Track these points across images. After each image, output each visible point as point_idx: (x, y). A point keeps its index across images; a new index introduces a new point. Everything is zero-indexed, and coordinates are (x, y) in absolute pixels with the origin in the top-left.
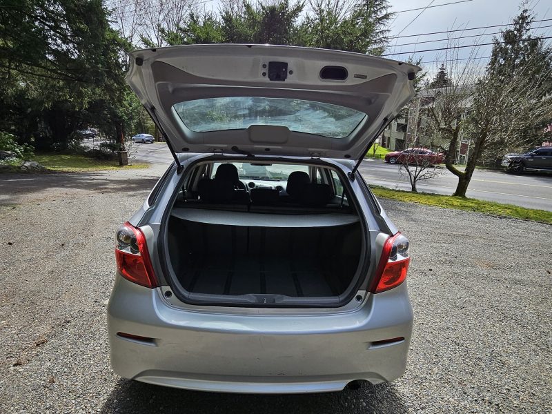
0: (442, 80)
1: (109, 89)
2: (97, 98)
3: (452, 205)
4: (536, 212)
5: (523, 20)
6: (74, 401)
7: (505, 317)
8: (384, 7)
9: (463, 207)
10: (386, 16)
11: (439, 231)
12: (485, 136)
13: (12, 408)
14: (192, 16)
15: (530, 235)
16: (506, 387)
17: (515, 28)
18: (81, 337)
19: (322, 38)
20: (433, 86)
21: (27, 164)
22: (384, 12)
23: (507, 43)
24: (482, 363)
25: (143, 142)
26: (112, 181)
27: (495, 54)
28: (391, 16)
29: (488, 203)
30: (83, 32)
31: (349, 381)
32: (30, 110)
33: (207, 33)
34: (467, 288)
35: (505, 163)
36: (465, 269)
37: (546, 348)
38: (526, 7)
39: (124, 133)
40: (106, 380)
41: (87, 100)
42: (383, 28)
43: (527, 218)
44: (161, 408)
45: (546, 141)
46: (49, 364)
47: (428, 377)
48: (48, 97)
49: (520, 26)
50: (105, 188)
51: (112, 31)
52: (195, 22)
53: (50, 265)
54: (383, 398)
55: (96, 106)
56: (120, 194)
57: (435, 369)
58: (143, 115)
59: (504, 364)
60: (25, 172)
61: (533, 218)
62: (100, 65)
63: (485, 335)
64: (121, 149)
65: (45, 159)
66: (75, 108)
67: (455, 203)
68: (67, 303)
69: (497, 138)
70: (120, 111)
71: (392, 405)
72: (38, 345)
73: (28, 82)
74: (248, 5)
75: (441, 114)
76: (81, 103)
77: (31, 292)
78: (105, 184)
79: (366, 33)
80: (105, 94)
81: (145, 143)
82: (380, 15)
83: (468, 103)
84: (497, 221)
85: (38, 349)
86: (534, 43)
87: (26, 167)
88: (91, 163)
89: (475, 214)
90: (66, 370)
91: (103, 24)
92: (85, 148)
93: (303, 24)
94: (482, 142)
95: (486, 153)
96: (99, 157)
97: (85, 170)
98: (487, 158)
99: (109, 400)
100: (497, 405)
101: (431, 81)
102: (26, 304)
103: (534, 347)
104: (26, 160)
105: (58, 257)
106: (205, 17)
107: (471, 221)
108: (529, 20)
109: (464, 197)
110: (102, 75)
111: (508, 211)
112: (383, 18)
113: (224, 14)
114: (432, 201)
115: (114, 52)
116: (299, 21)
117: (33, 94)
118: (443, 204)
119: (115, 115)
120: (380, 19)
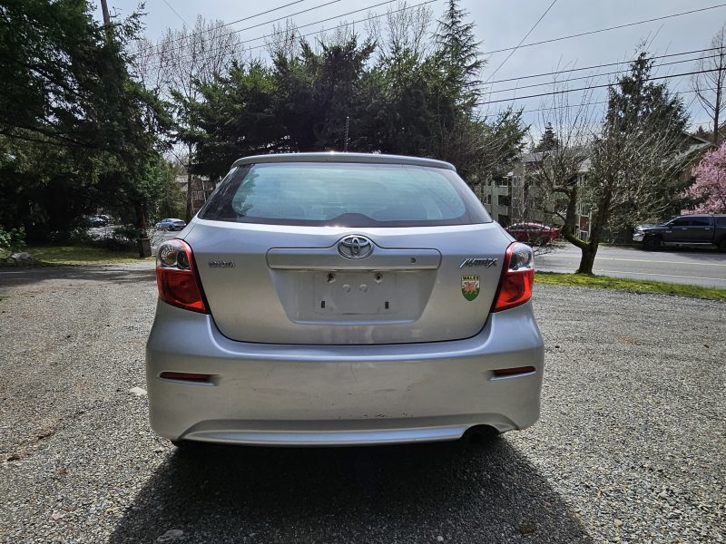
0: (549, 141)
1: (126, 157)
2: (112, 169)
3: (577, 283)
4: (683, 286)
5: (641, 64)
6: (95, 492)
7: (657, 389)
8: (473, 54)
9: (591, 285)
10: (476, 65)
11: (563, 309)
12: (609, 196)
13: (9, 503)
14: (235, 64)
15: (679, 309)
16: (669, 454)
17: (633, 75)
18: (100, 427)
19: (399, 81)
20: (540, 148)
21: (16, 256)
22: (473, 60)
23: (625, 91)
24: (635, 433)
25: (172, 229)
26: (132, 272)
27: (612, 104)
28: (482, 65)
29: (622, 280)
30: (95, 84)
31: (470, 425)
32: (20, 189)
33: (255, 82)
34: (606, 364)
35: (638, 237)
36: (602, 346)
37: (715, 417)
38: (644, 49)
39: (146, 215)
40: (138, 468)
41: (97, 172)
42: (473, 78)
43: (672, 293)
44: (217, 494)
45: (684, 208)
46: (58, 456)
47: (568, 448)
48: (44, 171)
49: (639, 73)
50: (123, 279)
51: (133, 83)
52: (240, 70)
53: (53, 357)
54: (513, 470)
55: (110, 181)
56: (142, 284)
57: (577, 440)
58: (171, 195)
59: (663, 433)
60: (12, 266)
61: (679, 293)
62: (116, 123)
63: (635, 406)
64: (142, 236)
65: (40, 252)
66: (81, 182)
67: (580, 281)
68: (79, 395)
69: (624, 199)
70: (141, 186)
71: (524, 476)
72: (41, 438)
73: (20, 152)
74: (306, 45)
75: (552, 172)
76: (90, 178)
77: (27, 385)
78: (122, 274)
79: (453, 78)
80: (121, 164)
81: (173, 230)
82: (468, 64)
83: (585, 167)
84: (637, 297)
85: (41, 442)
86: (657, 92)
87: (14, 259)
88: (100, 255)
89: (606, 290)
90: (81, 460)
91: (121, 73)
92: (93, 236)
93: (375, 68)
94: (605, 205)
95: (612, 220)
96: (111, 248)
97: (95, 262)
98: (615, 226)
99: (144, 489)
100: (660, 471)
101: (537, 144)
102: (22, 398)
103: (698, 416)
104: (14, 252)
105: (63, 349)
106: (252, 65)
107: (603, 298)
108: (649, 64)
109: (591, 274)
110: (119, 136)
111: (647, 287)
112: (472, 66)
113: (276, 58)
114: (551, 280)
115: (136, 107)
116: (370, 64)
117: (26, 167)
118: (565, 282)
119: (133, 192)
120: (469, 68)
